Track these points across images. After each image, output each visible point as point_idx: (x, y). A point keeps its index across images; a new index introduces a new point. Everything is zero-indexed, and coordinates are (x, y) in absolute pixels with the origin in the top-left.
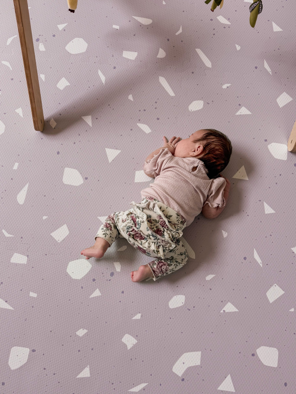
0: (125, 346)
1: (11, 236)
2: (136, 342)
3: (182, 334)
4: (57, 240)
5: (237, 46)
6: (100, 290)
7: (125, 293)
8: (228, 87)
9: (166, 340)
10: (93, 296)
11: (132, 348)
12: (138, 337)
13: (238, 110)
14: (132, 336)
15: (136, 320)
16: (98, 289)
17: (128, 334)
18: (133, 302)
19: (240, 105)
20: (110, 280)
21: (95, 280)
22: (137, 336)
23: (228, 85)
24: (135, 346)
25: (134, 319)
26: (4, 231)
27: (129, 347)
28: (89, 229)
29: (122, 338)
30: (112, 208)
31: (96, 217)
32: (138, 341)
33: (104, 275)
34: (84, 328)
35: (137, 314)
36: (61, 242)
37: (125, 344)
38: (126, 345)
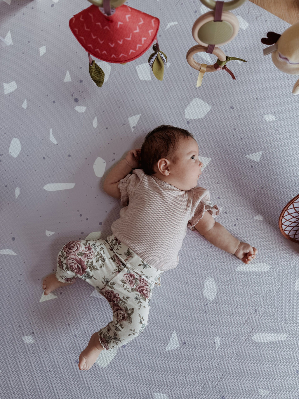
1: (167, 28)
2: (5, 93)
4: (140, 66)
5: (267, 392)
6: (69, 82)
8: (215, 343)
10: (68, 74)
13: (179, 337)
15: (23, 102)
16: (71, 81)
19: (184, 343)
20: (72, 96)
23: (217, 345)
26: (176, 23)
34: (45, 54)
35: (27, 105)
36: (135, 69)
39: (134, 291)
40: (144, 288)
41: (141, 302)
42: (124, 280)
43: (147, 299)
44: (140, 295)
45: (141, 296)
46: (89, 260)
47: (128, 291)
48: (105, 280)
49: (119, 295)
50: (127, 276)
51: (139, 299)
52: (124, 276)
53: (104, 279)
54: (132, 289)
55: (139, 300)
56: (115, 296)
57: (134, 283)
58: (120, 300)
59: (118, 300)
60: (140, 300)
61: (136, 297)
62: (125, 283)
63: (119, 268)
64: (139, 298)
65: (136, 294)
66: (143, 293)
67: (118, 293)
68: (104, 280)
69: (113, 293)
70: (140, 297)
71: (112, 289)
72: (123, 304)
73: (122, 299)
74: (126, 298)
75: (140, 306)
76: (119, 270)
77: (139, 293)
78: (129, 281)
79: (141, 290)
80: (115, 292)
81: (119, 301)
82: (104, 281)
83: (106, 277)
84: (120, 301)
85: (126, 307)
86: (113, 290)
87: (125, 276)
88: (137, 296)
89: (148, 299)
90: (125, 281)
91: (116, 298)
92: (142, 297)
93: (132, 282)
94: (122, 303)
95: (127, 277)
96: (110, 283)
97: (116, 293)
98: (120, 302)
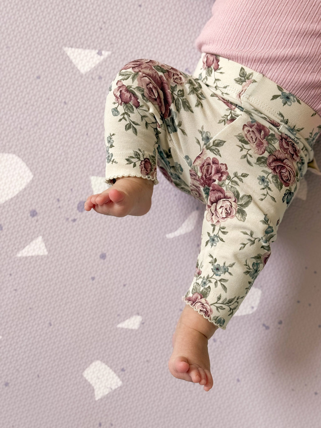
0: (90, 389)
2: (120, 383)
3: (239, 383)
6: (46, 241)
7: (107, 259)
9: (194, 392)
10: (24, 253)
11: (107, 397)
12: (126, 372)
14: (111, 367)
15: (127, 331)
16: (40, 238)
17: (101, 361)
18: (125, 285)
20: (74, 220)
21: (36, 213)
22: (123, 370)
24: (112, 396)
25: (122, 329)
27: (99, 393)
28: (39, 77)
29: (84, 370)
30: (107, 29)
31: (61, 49)
32: (123, 381)
33: (60, 204)
35: (131, 315)
37: (90, 385)
38: (93, 387)
39: (262, 165)
40: (286, 166)
41: (269, 189)
42: (245, 137)
43: (284, 188)
44: (271, 175)
45: (273, 177)
46: (176, 85)
47: (249, 162)
48: (204, 136)
49: (227, 169)
50: (251, 130)
51: (268, 182)
52: (243, 129)
53: (201, 132)
54: (259, 159)
55: (266, 184)
56: (218, 171)
57: (266, 147)
58: (228, 178)
59: (224, 177)
60: (269, 184)
61: (263, 176)
62: (246, 143)
63: (231, 113)
64: (267, 180)
65: (263, 171)
66: (280, 173)
67: (226, 165)
68: (202, 136)
69: (216, 164)
70: (271, 180)
71: (214, 156)
72: (232, 187)
73: (232, 176)
74: (241, 176)
75: (264, 195)
76: (233, 116)
77: (270, 171)
78: (254, 140)
79: (278, 166)
80: (220, 163)
81: (225, 180)
82: (200, 138)
83: (205, 130)
84: (227, 180)
85: (237, 192)
86: (218, 157)
87: (246, 128)
88: (266, 176)
89: (288, 188)
90: (246, 139)
91: (220, 175)
92: (276, 180)
93: (262, 144)
94: (230, 184)
95: (249, 131)
96: (214, 142)
97: (222, 164)
98: (227, 182)
